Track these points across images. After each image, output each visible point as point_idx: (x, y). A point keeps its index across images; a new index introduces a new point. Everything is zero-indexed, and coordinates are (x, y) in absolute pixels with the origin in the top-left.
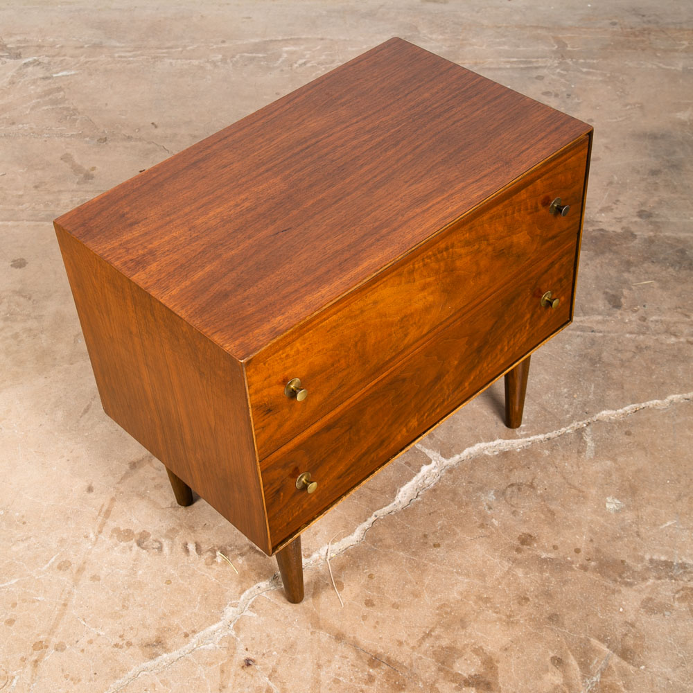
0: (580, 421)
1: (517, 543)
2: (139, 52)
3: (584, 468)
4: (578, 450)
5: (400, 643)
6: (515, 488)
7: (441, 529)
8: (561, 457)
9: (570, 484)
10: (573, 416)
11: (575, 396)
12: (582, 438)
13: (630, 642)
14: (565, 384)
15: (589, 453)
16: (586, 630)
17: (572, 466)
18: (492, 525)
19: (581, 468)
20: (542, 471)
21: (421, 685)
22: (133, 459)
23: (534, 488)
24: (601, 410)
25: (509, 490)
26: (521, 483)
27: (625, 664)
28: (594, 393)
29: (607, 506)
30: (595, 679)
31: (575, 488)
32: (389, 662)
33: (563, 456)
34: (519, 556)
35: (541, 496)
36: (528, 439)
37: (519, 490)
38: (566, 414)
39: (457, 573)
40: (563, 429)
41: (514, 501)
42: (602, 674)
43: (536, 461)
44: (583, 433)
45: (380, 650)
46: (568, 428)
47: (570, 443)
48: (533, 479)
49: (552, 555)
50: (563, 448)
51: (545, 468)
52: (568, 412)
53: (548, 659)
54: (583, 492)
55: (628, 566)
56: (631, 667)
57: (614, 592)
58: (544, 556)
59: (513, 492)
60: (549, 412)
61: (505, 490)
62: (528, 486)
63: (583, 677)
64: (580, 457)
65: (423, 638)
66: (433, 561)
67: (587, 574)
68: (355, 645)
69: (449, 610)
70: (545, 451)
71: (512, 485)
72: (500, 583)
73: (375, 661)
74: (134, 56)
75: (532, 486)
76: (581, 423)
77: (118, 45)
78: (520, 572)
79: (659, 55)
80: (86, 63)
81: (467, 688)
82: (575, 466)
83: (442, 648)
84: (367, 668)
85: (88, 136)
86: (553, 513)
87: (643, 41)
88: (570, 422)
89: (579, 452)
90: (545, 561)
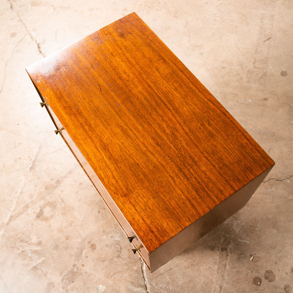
0: (150, 289)
1: (93, 243)
3: (123, 282)
4: (134, 283)
5: (62, 191)
6: (119, 249)
7: (106, 215)
8: (131, 273)
9: (116, 273)
10: (153, 286)
11: (166, 292)
12: (140, 287)
13: (39, 272)
14: (175, 290)
15: (131, 287)
16: (48, 257)
17: (125, 277)
18: (104, 236)
19: (123, 281)
20: (126, 263)
21: (45, 195)
25: (119, 247)
26: (121, 253)
27: (32, 267)
29: (101, 286)
30: (29, 254)
31: (114, 275)
32: (57, 186)
33: (131, 275)
34: (86, 242)
35: (113, 259)
37: (118, 251)
38: (155, 284)
39: (85, 217)
40: (147, 280)
41: (113, 247)
42: (31, 257)
43: (131, 262)
44: (143, 288)
45: (62, 184)
46: (147, 282)
47: (138, 280)
48: (122, 258)
49: (84, 254)
50: (136, 276)
51: (127, 265)
53: (42, 240)
54: (111, 277)
55: (71, 283)
56: (30, 268)
57: (61, 273)
58: (84, 252)
59: (118, 248)
60: (158, 276)
61: (119, 245)
62: (119, 255)
63: (31, 250)
64: (130, 282)
65: (62, 199)
66: (93, 209)
67: (72, 266)
68: (66, 177)
69: (71, 210)
70: (136, 268)
71: (121, 249)
72: (76, 231)
73: (58, 182)
75: (118, 256)
76: (149, 289)
78: (79, 240)
81: (40, 210)
82: (125, 278)
83: (56, 205)
84: (56, 179)
86: (103, 261)
88: (150, 284)
89: (132, 283)
90: (82, 251)
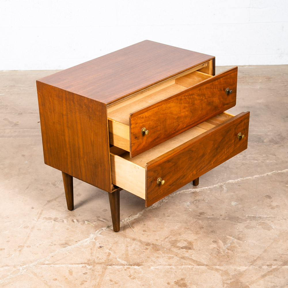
1: (199, 214)
4: (221, 190)
5: (157, 240)
7: (170, 212)
9: (218, 199)
11: (219, 177)
12: (222, 187)
13: (241, 236)
14: (215, 174)
15: (225, 191)
16: (225, 234)
17: (219, 195)
18: (189, 210)
19: (222, 195)
21: (165, 249)
22: (49, 200)
23: (204, 201)
24: (229, 180)
27: (239, 241)
28: (226, 176)
29: (232, 204)
30: (228, 245)
31: (220, 200)
32: (153, 244)
33: (215, 192)
34: (200, 217)
35: (207, 202)
36: (201, 188)
37: (199, 201)
39: (177, 222)
40: (215, 186)
41: (197, 204)
42: (231, 244)
43: (205, 194)
45: (149, 242)
46: (217, 185)
47: (218, 189)
48: (204, 198)
49: (212, 217)
50: (215, 190)
51: (208, 195)
52: (216, 181)
53: (211, 241)
54: (223, 201)
55: (240, 218)
56: (241, 242)
57: (235, 224)
58: (209, 217)
59: (196, 202)
61: (194, 202)
63: (224, 245)
64: (221, 192)
65: (165, 238)
66: (168, 220)
67: (225, 221)
68: (140, 241)
69: (174, 231)
70: (208, 191)
71: (196, 200)
72: (193, 224)
73: (148, 244)
75: (203, 200)
76: (221, 184)
78: (200, 221)
80: (9, 91)
81: (182, 249)
83: (173, 240)
84: (145, 246)
85: (13, 113)
86: (212, 207)
88: (217, 183)
90: (209, 218)
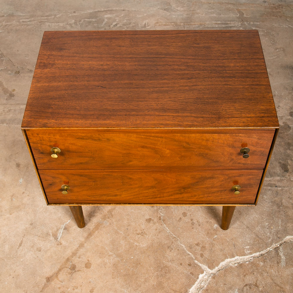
0: (276, 243)
2: (32, 19)
3: (282, 273)
4: (277, 262)
6: (248, 287)
8: (269, 266)
9: (275, 283)
10: (272, 240)
11: (272, 227)
12: (278, 254)
14: (266, 220)
15: (283, 264)
17: (275, 272)
19: (280, 273)
20: (260, 275)
22: (48, 275)
23: (258, 287)
24: (286, 236)
25: (245, 288)
26: (251, 284)
28: (281, 225)
31: (278, 285)
33: (270, 266)
36: (251, 256)
37: (250, 288)
38: (269, 239)
40: (268, 249)
43: (257, 269)
44: (279, 251)
46: (271, 248)
47: (273, 258)
48: (257, 281)
50: (269, 260)
51: (262, 273)
52: (270, 238)
54: (283, 288)
59: (247, 289)
60: (260, 238)
61: (243, 288)
62: (254, 285)
64: (279, 266)
70: (261, 263)
71: (246, 285)
74: (30, 21)
75: (256, 285)
76: (276, 244)
77: (21, 14)
79: (288, 20)
80: (6, 26)
82: (277, 272)
85: (10, 70)
87: (280, 12)
88: (271, 244)
89: (278, 263)
